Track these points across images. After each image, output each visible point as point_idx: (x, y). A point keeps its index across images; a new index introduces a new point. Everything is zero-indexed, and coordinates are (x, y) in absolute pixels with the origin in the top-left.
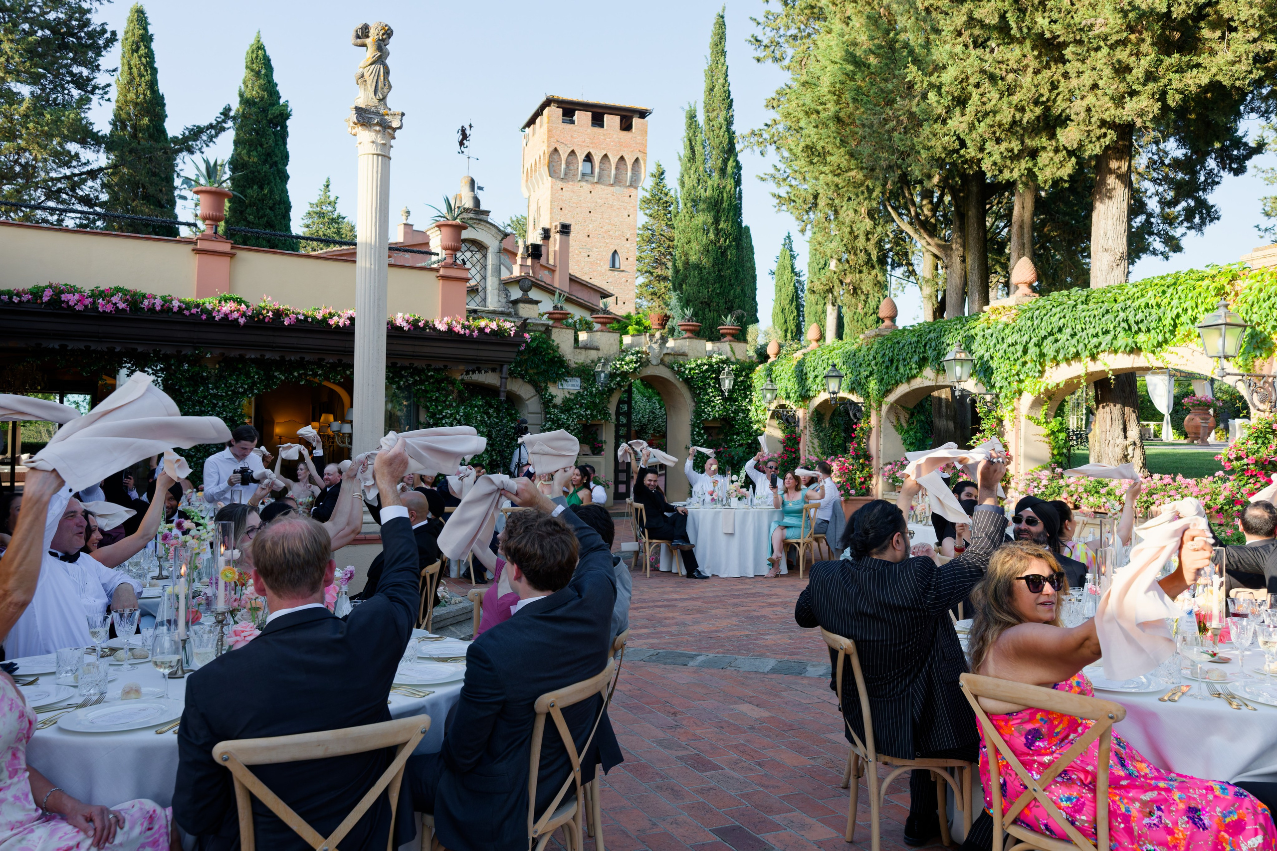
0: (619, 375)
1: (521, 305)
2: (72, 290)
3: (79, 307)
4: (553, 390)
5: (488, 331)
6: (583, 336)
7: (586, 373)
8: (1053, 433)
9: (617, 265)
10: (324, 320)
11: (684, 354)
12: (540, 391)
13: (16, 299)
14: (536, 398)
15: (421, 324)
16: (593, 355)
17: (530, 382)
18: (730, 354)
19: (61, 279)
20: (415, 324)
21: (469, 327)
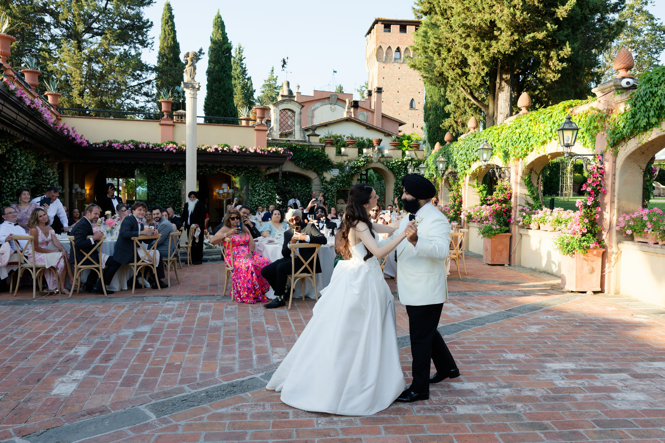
0: (356, 167)
1: (311, 137)
2: (116, 142)
3: (118, 148)
4: (325, 175)
5: (272, 152)
6: (343, 150)
7: (340, 166)
8: (481, 191)
9: (414, 106)
11: (391, 157)
12: (320, 174)
13: (97, 146)
14: (318, 178)
15: (244, 150)
16: (345, 158)
17: (314, 171)
18: (414, 156)
19: (112, 139)
20: (241, 150)
21: (263, 150)
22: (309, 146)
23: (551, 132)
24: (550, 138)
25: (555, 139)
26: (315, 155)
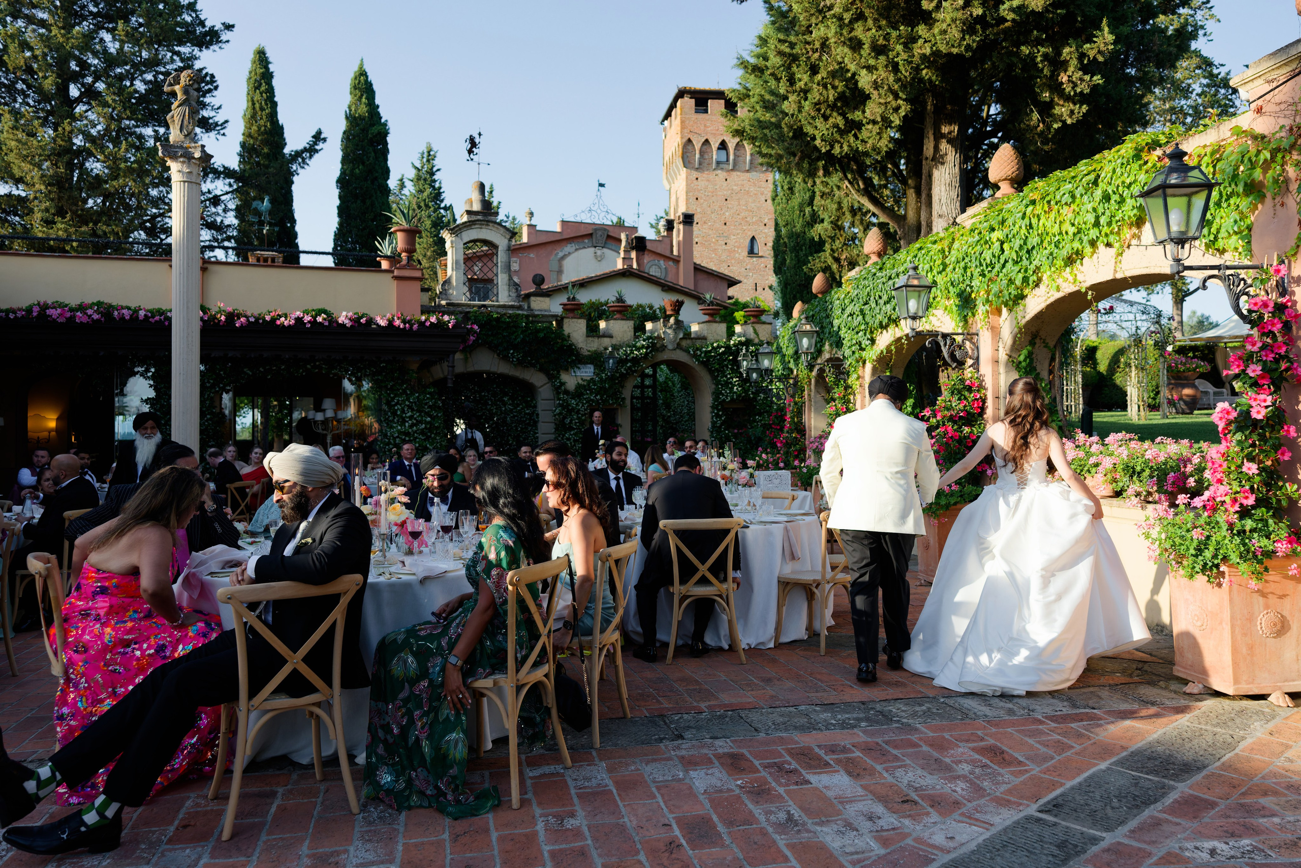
0: (630, 361)
1: (532, 298)
4: (564, 377)
5: (428, 324)
6: (602, 324)
7: (596, 359)
9: (756, 251)
10: (273, 320)
11: (705, 338)
12: (552, 377)
13: (12, 316)
14: (548, 386)
15: (363, 321)
16: (606, 341)
17: (542, 370)
18: (752, 336)
20: (356, 321)
21: (409, 322)
22: (527, 317)
23: (1097, 224)
24: (1093, 243)
25: (1108, 245)
26: (541, 335)
